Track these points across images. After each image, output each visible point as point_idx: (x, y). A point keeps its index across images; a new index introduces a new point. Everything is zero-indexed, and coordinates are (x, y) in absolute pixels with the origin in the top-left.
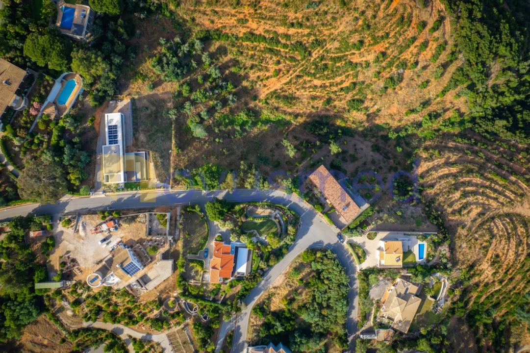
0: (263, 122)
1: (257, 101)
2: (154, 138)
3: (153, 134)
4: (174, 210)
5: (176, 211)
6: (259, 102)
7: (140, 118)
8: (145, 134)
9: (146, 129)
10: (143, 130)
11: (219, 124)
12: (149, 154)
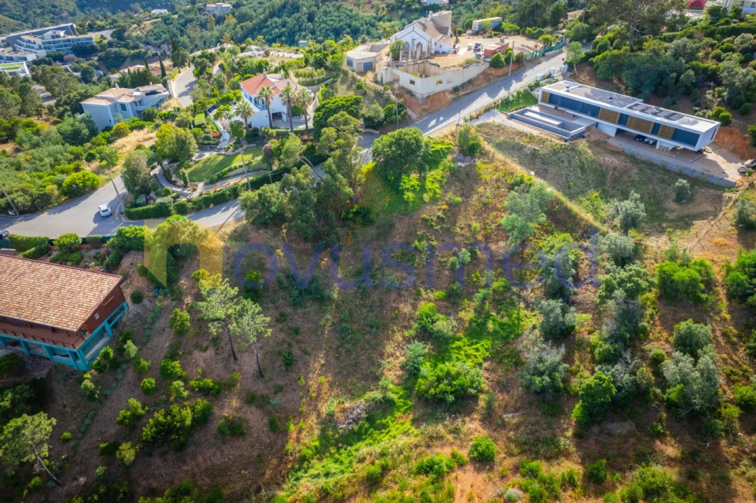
0: (386, 406)
1: (464, 454)
2: (590, 177)
3: (603, 184)
4: (419, 109)
5: (413, 111)
6: (454, 456)
7: (663, 181)
8: (615, 169)
9: (625, 178)
10: (625, 172)
11: (501, 301)
12: (561, 139)
